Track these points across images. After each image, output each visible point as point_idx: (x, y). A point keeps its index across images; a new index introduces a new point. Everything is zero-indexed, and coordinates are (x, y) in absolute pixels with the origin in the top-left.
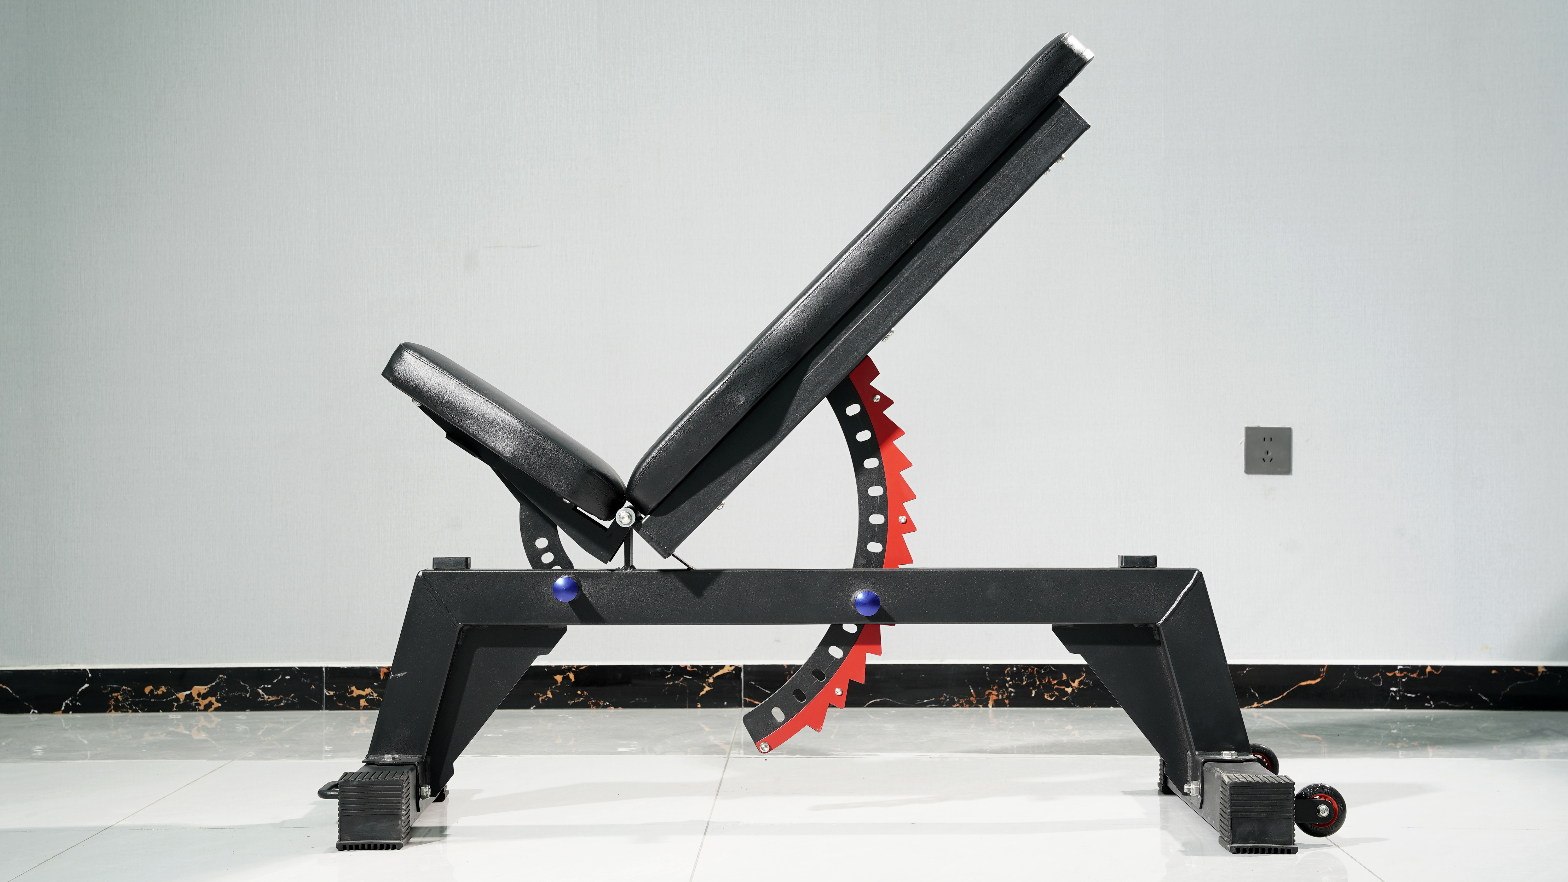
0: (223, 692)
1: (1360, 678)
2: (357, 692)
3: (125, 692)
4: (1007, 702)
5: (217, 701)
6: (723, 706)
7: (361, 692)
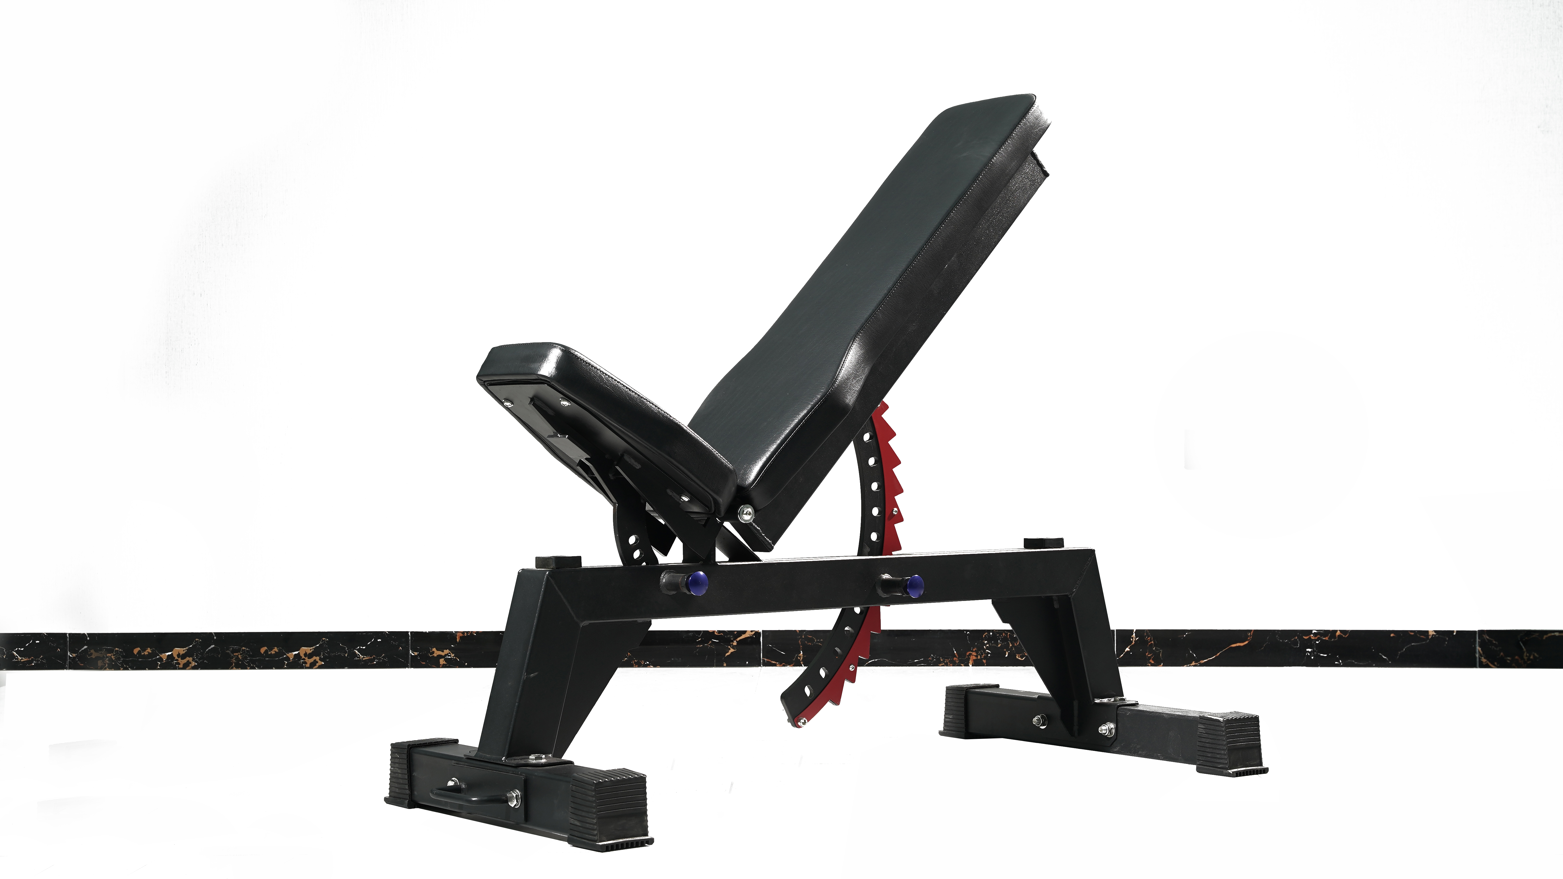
0: (326, 653)
1: (1281, 641)
2: (437, 653)
3: (244, 652)
4: (984, 661)
5: (321, 660)
6: (744, 665)
7: (440, 653)
